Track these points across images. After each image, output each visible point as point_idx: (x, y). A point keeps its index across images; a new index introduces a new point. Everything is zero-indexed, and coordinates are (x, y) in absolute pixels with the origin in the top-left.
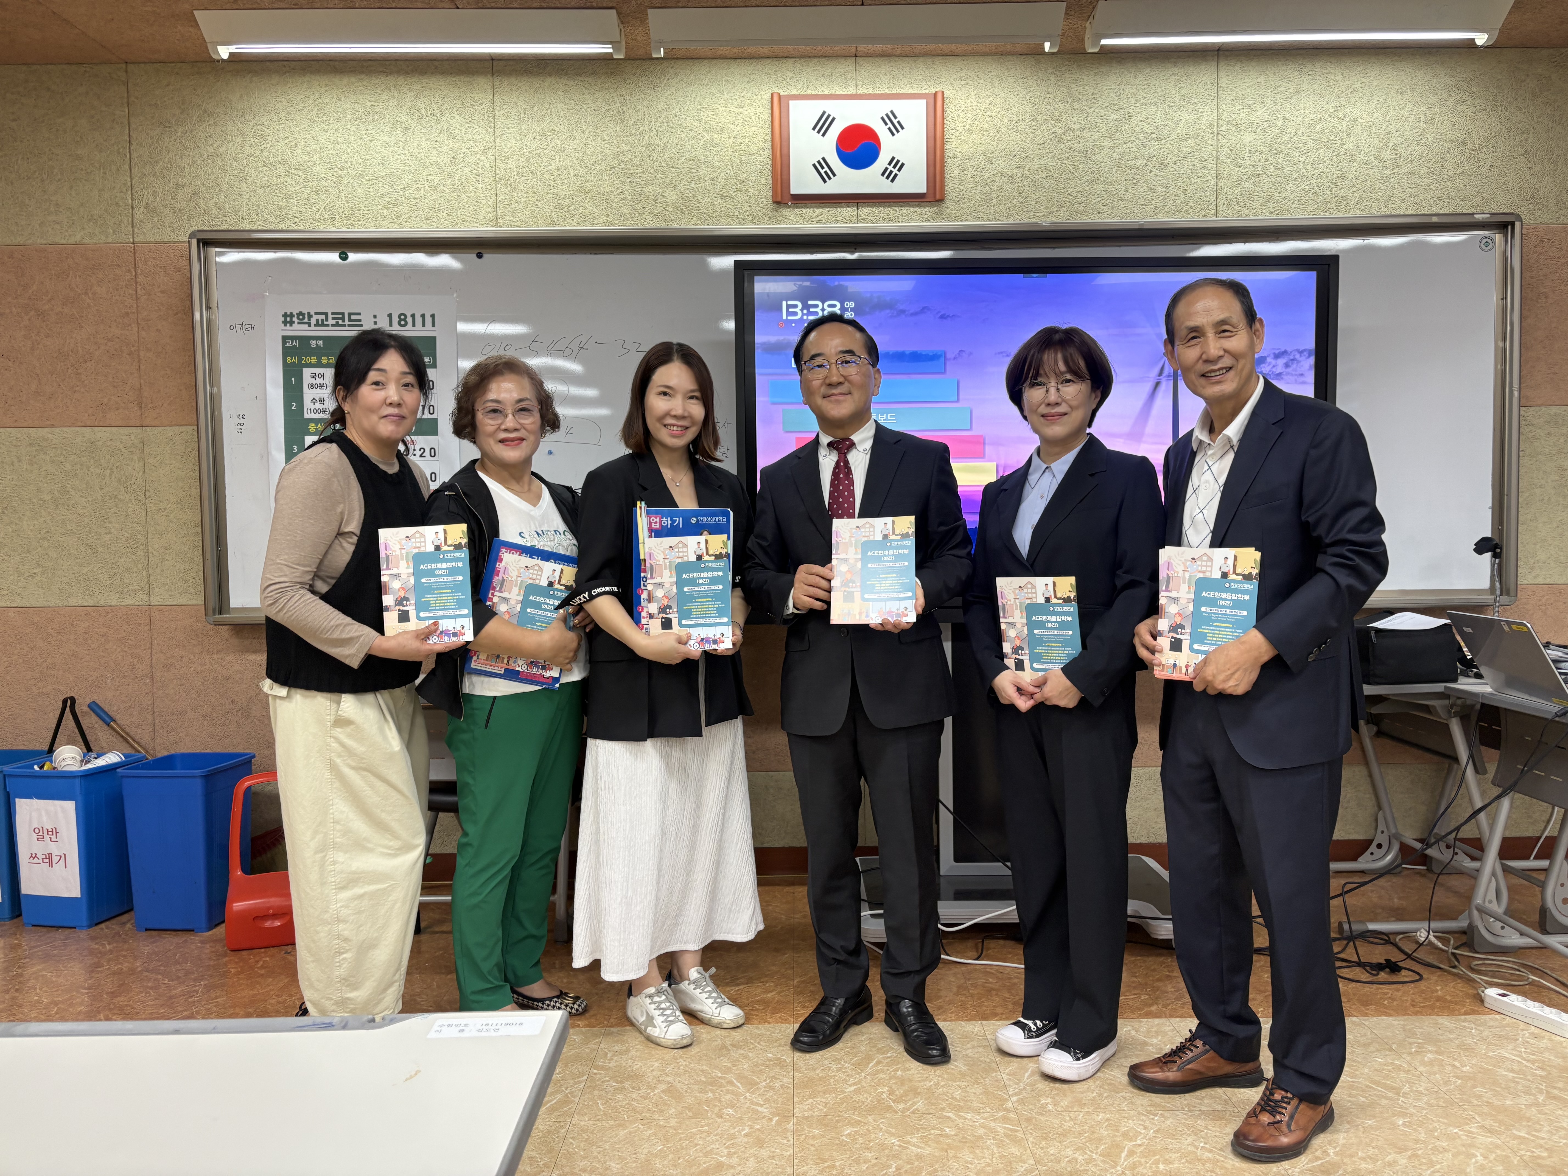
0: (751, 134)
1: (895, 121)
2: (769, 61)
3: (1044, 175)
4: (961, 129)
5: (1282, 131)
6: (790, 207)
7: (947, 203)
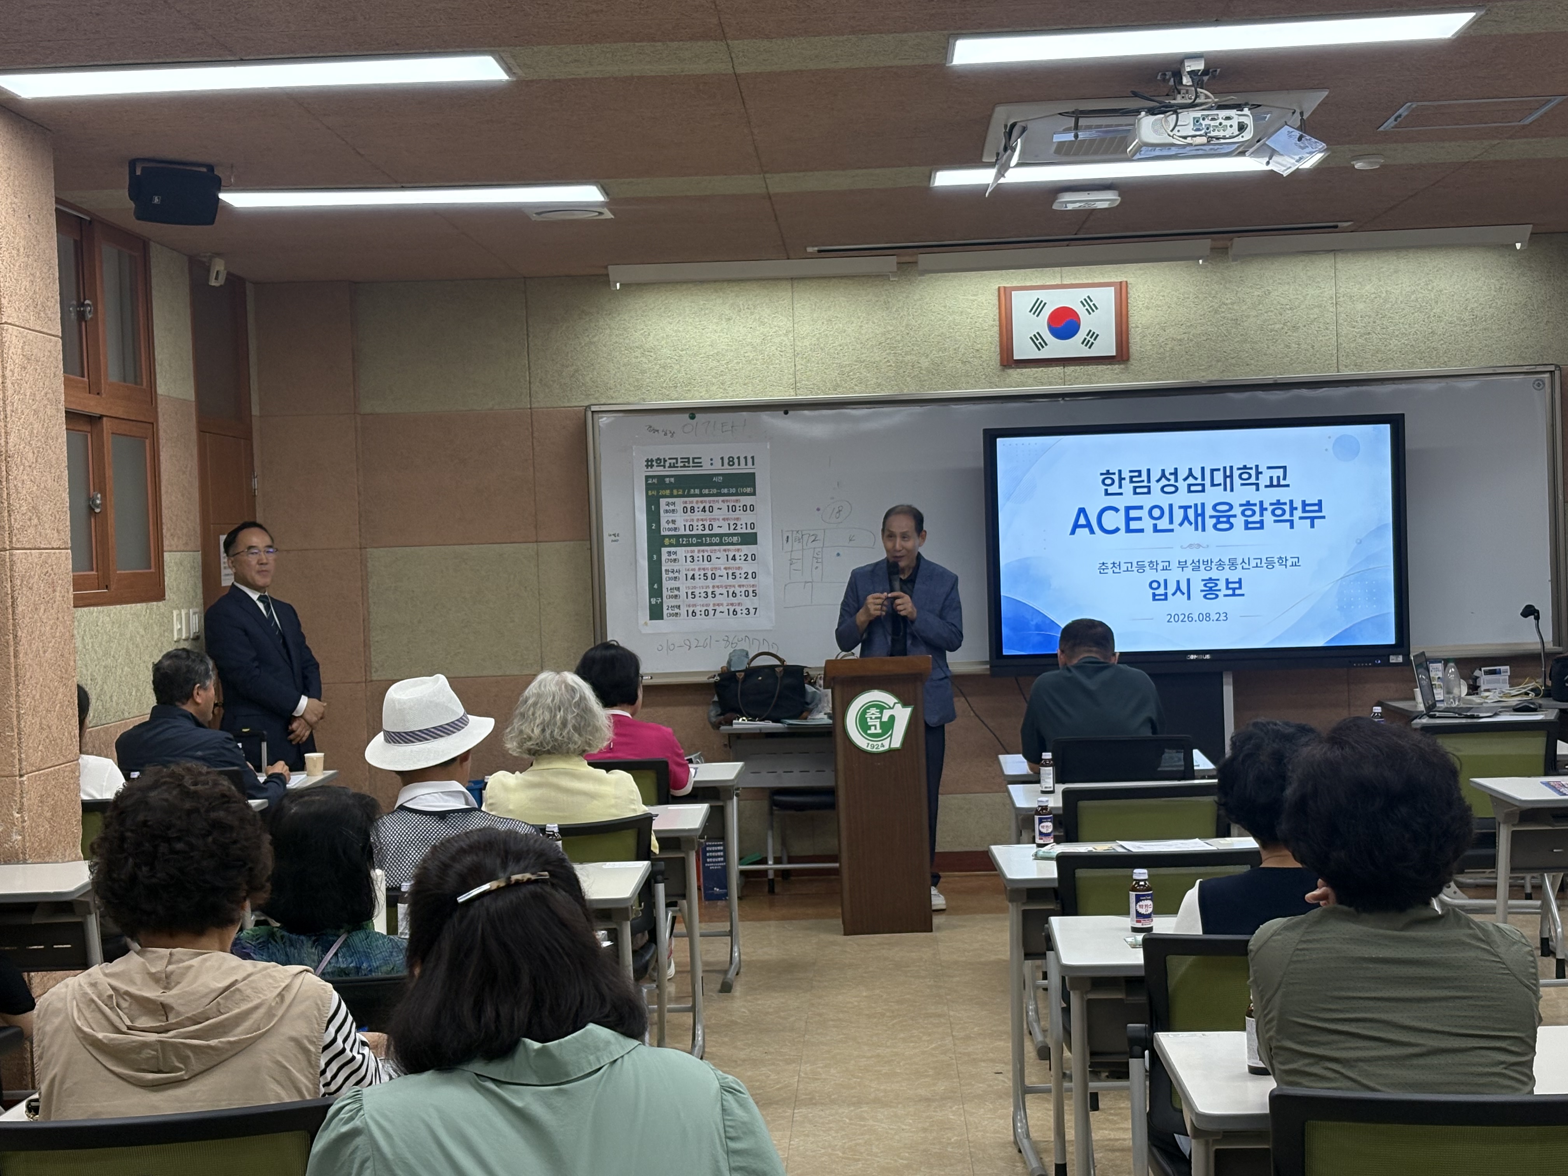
0: (984, 315)
1: (1091, 304)
3: (1205, 339)
4: (1141, 306)
5: (1386, 301)
6: (1013, 368)
7: (1132, 361)
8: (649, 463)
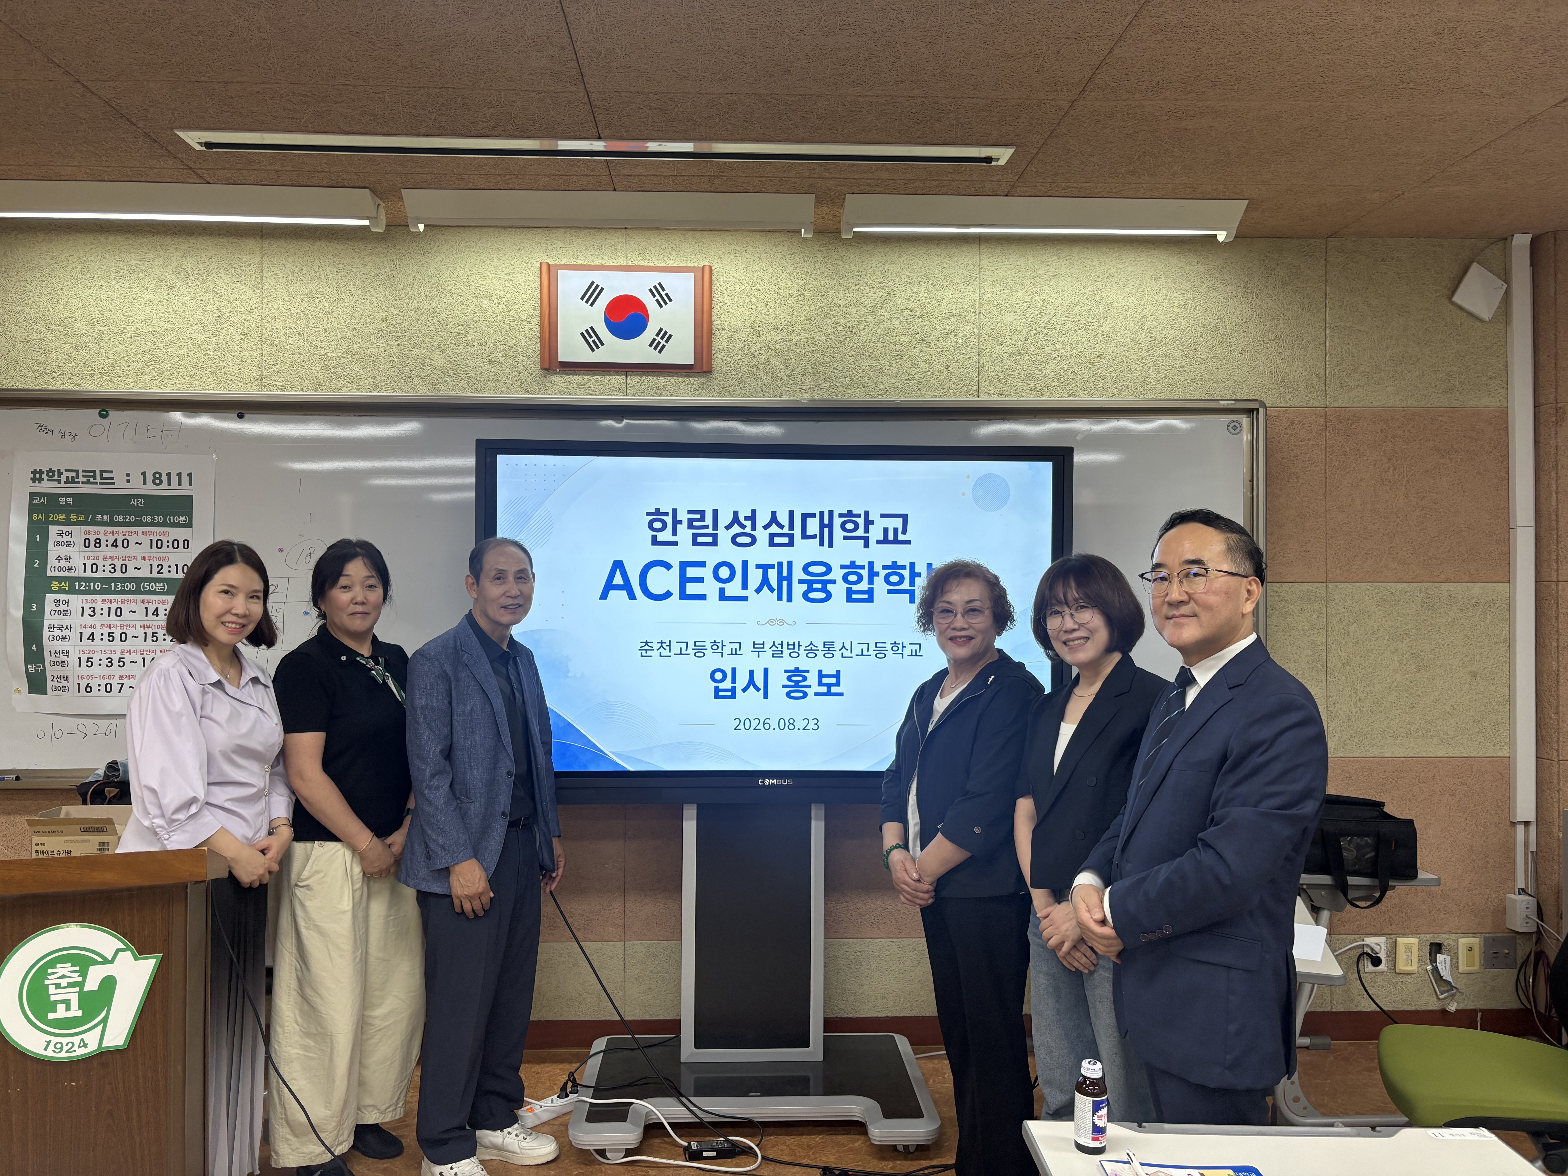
0: (520, 301)
1: (663, 294)
2: (540, 230)
3: (810, 349)
4: (729, 302)
5: (1042, 312)
6: (558, 373)
7: (715, 374)
8: (37, 476)
